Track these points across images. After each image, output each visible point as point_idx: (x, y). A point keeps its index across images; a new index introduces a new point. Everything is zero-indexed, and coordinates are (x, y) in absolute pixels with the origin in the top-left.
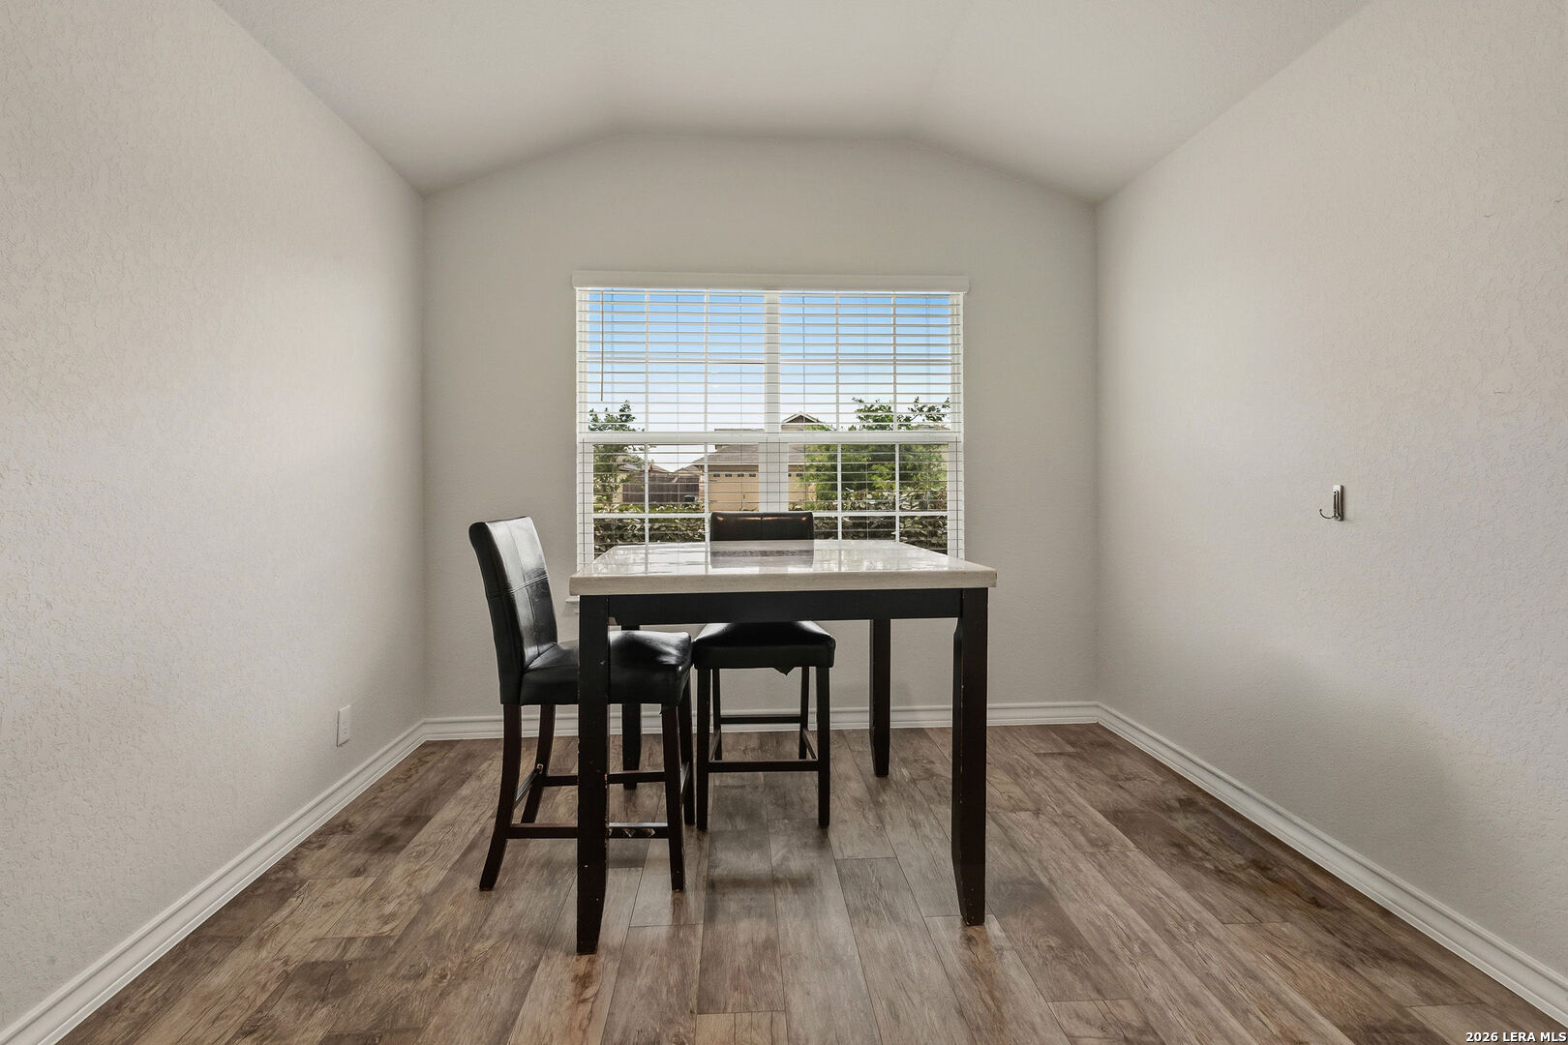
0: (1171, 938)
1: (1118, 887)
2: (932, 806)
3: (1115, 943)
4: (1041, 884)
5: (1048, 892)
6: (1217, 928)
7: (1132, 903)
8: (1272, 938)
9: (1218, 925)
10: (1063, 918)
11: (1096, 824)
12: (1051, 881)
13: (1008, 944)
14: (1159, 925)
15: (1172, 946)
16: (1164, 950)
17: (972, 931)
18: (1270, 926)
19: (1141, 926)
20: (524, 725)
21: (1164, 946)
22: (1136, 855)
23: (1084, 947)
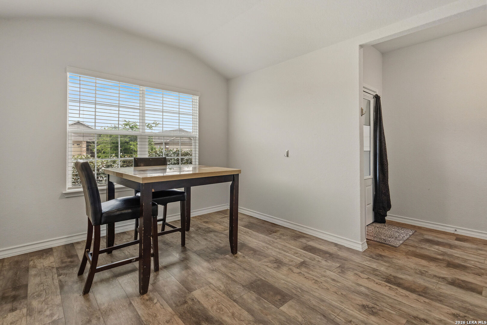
0: (270, 245)
1: (255, 239)
2: (206, 234)
3: (262, 248)
4: (241, 243)
5: (244, 243)
6: (275, 241)
7: (259, 241)
8: (284, 240)
9: (275, 240)
10: (251, 248)
11: (243, 229)
12: (243, 242)
13: (244, 255)
14: (266, 243)
15: (271, 246)
16: (270, 247)
17: (236, 255)
18: (283, 238)
19: (264, 244)
20: (101, 232)
21: (270, 246)
22: (254, 233)
23: (258, 251)
